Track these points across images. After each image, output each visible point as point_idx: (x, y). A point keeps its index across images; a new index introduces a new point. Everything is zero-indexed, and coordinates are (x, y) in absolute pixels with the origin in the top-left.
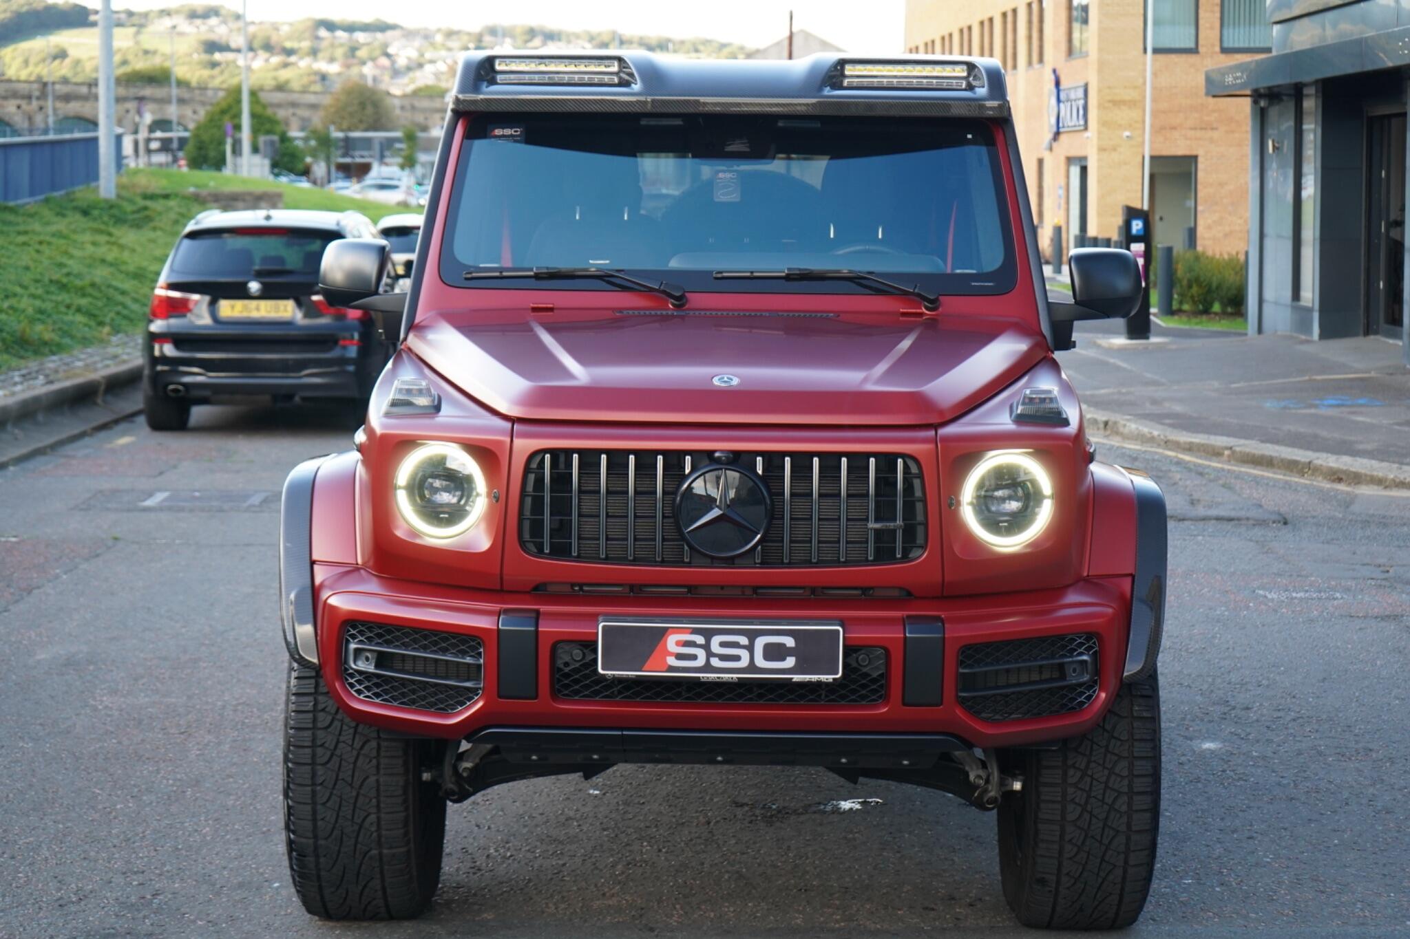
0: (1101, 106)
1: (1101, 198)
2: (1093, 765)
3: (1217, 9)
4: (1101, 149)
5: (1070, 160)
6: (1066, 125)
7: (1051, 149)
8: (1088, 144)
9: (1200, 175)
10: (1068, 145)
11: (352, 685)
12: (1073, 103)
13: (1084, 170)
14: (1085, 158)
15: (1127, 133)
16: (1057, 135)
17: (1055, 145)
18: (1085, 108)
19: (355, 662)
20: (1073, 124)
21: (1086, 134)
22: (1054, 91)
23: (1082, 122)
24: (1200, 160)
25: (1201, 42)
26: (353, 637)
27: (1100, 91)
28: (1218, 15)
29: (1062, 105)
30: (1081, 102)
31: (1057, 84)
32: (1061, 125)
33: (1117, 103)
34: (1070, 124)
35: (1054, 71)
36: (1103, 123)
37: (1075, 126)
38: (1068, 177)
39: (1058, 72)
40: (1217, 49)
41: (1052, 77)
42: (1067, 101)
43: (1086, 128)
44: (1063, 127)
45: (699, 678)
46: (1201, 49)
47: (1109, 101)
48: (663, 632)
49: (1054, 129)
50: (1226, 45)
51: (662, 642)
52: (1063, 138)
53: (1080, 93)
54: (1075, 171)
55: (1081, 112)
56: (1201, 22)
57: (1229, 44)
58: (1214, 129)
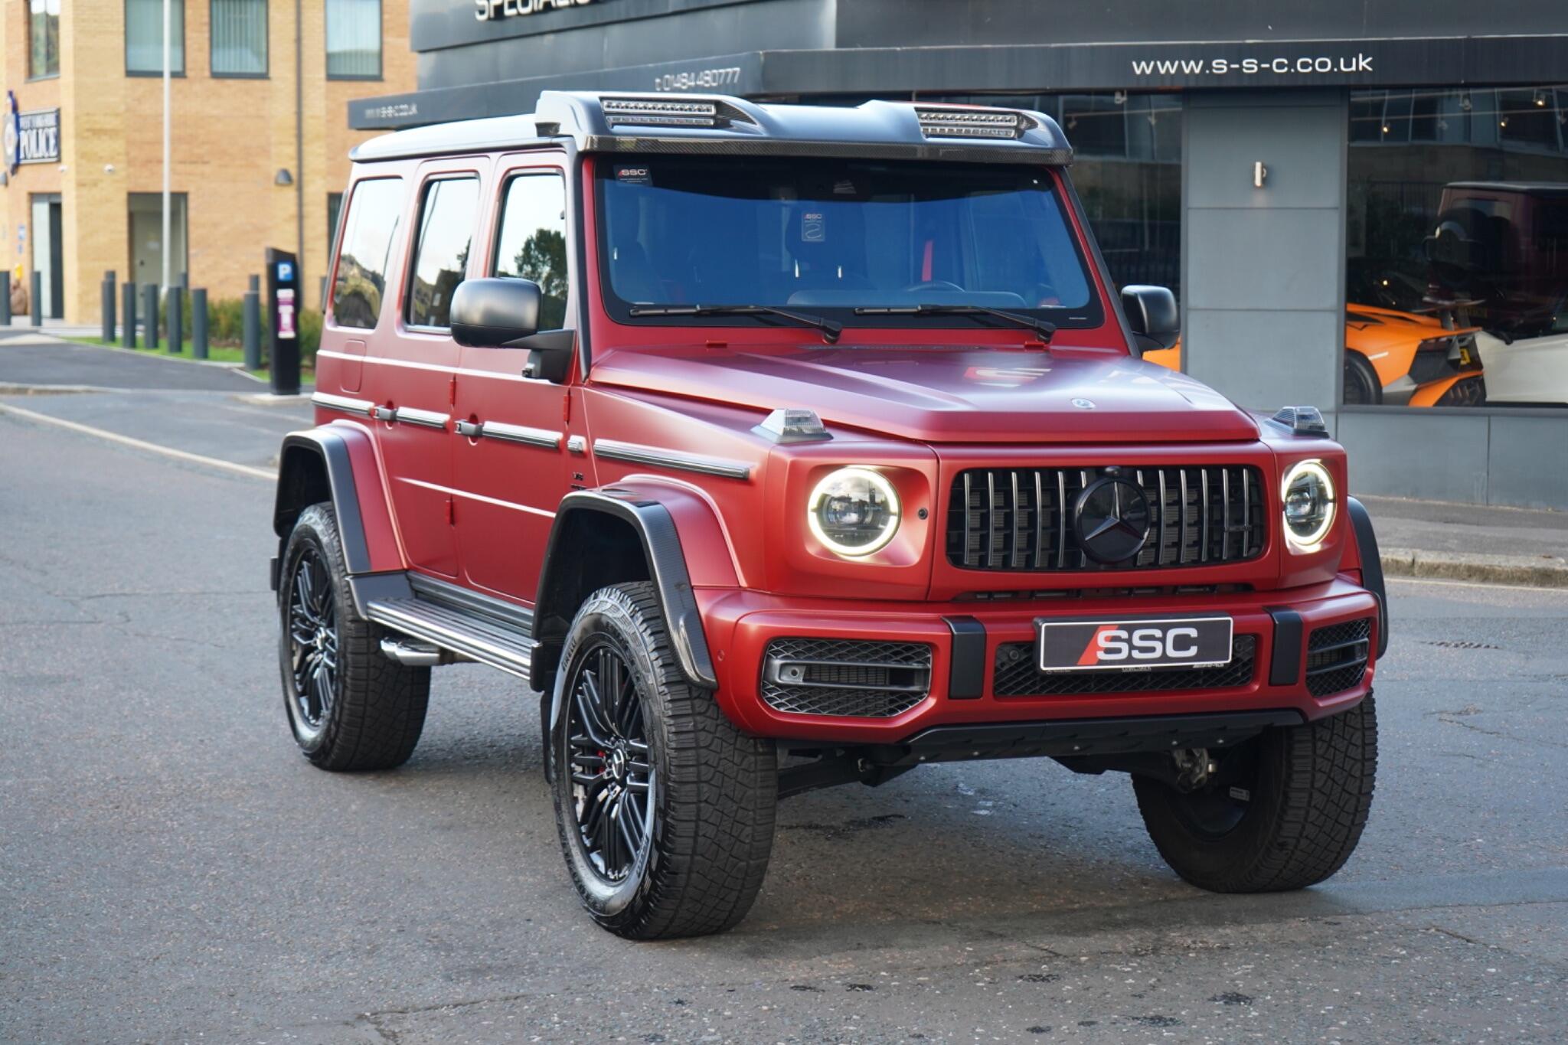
0: (79, 136)
1: (82, 239)
2: (1335, 737)
3: (206, 28)
4: (81, 185)
5: (34, 197)
6: (29, 156)
7: (6, 184)
8: (64, 180)
9: (192, 214)
10: (30, 179)
11: (771, 700)
12: (40, 131)
13: (56, 209)
14: (58, 194)
15: (109, 167)
16: (16, 167)
17: (12, 179)
18: (58, 137)
19: (780, 678)
20: (40, 155)
21: (62, 167)
22: (13, 117)
23: (53, 153)
24: (191, 197)
25: (189, 65)
26: (777, 653)
27: (77, 118)
28: (207, 35)
29: (22, 133)
30: (52, 131)
31: (15, 108)
32: (22, 156)
33: (97, 132)
34: (36, 155)
35: (11, 94)
36: (82, 155)
37: (43, 157)
38: (31, 215)
39: (14, 95)
40: (207, 73)
41: (9, 101)
42: (31, 129)
43: (59, 159)
44: (25, 158)
45: (1121, 669)
46: (189, 73)
47: (88, 130)
48: (1095, 630)
49: (13, 160)
50: (215, 69)
51: (1093, 639)
52: (22, 170)
53: (51, 120)
54: (42, 211)
55: (52, 142)
56: (188, 43)
57: (220, 68)
58: (206, 163)
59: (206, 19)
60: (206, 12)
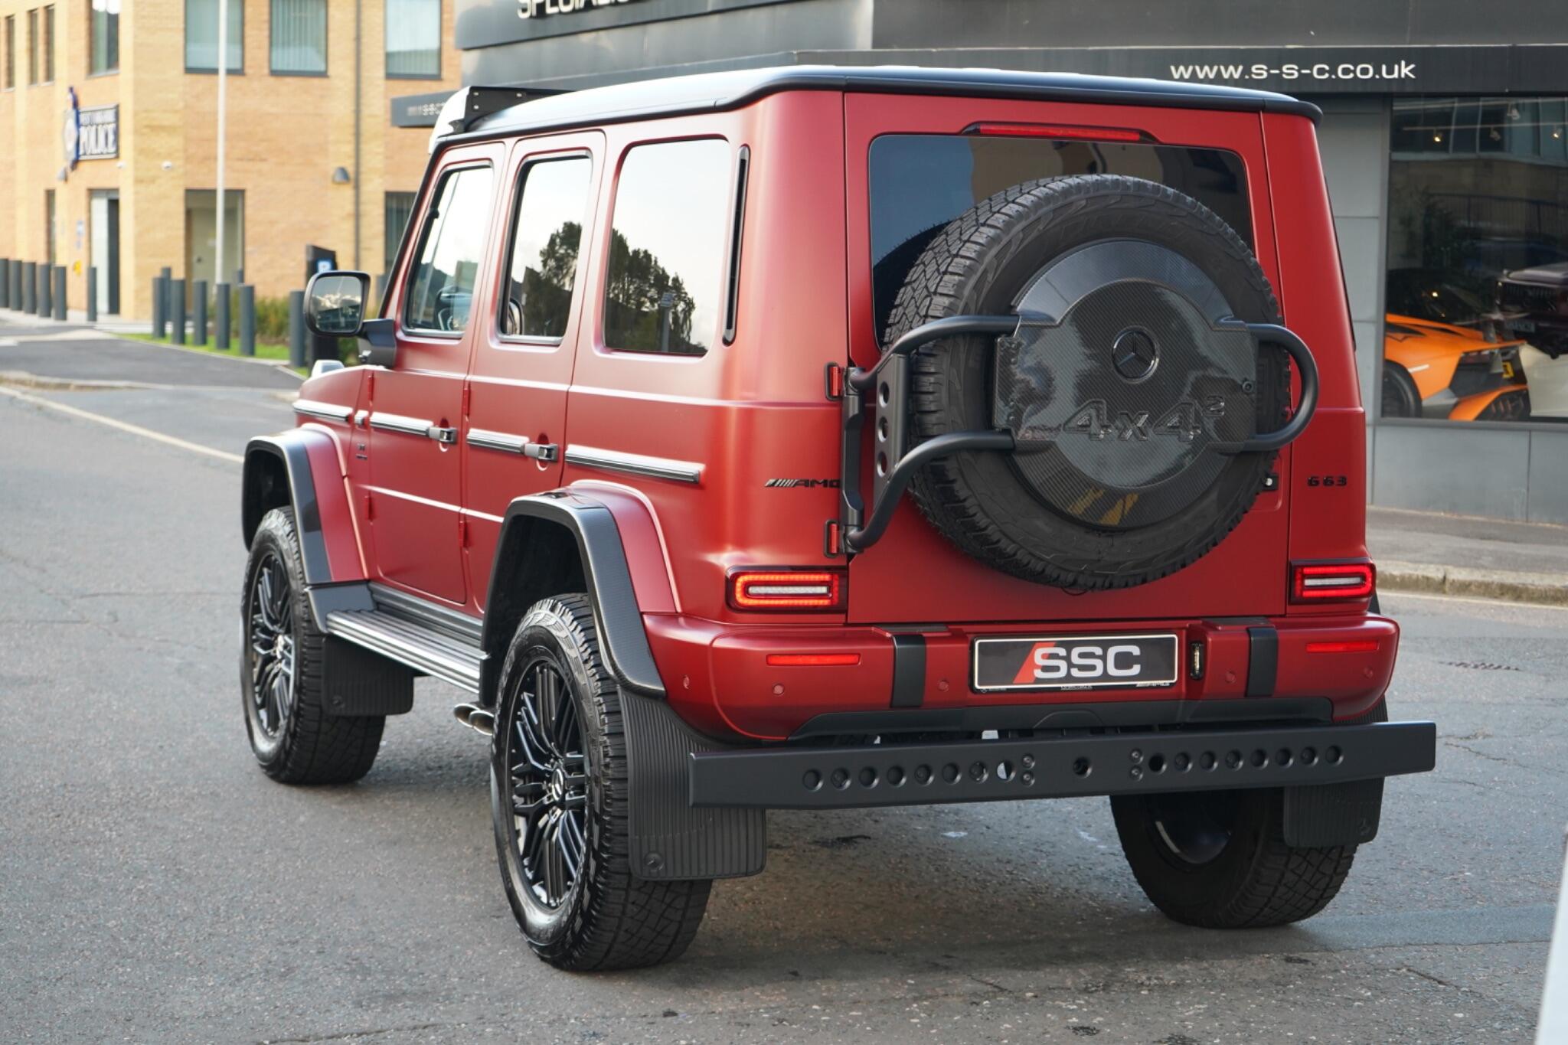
0: (137, 132)
1: (139, 236)
3: (266, 26)
4: (138, 181)
5: (92, 193)
6: (89, 152)
7: (66, 179)
8: (122, 176)
9: (249, 211)
10: (90, 175)
12: (100, 127)
13: (114, 205)
14: (116, 190)
15: (167, 163)
16: (76, 163)
17: (72, 175)
18: (117, 133)
20: (99, 151)
21: (119, 163)
22: (73, 113)
23: (112, 149)
24: (248, 194)
25: (248, 63)
27: (136, 114)
28: (266, 33)
29: (82, 129)
30: (111, 127)
31: (76, 104)
32: (81, 152)
33: (156, 129)
34: (95, 151)
35: (71, 90)
36: (140, 151)
37: (102, 153)
38: (89, 210)
39: (75, 90)
40: (266, 71)
41: (70, 97)
42: (91, 125)
43: (117, 157)
44: (85, 154)
46: (248, 71)
47: (147, 126)
49: (73, 156)
50: (274, 67)
52: (81, 166)
53: (110, 116)
54: (101, 206)
55: (111, 138)
56: (248, 41)
57: (279, 66)
58: (263, 160)
59: (266, 17)
60: (266, 10)
